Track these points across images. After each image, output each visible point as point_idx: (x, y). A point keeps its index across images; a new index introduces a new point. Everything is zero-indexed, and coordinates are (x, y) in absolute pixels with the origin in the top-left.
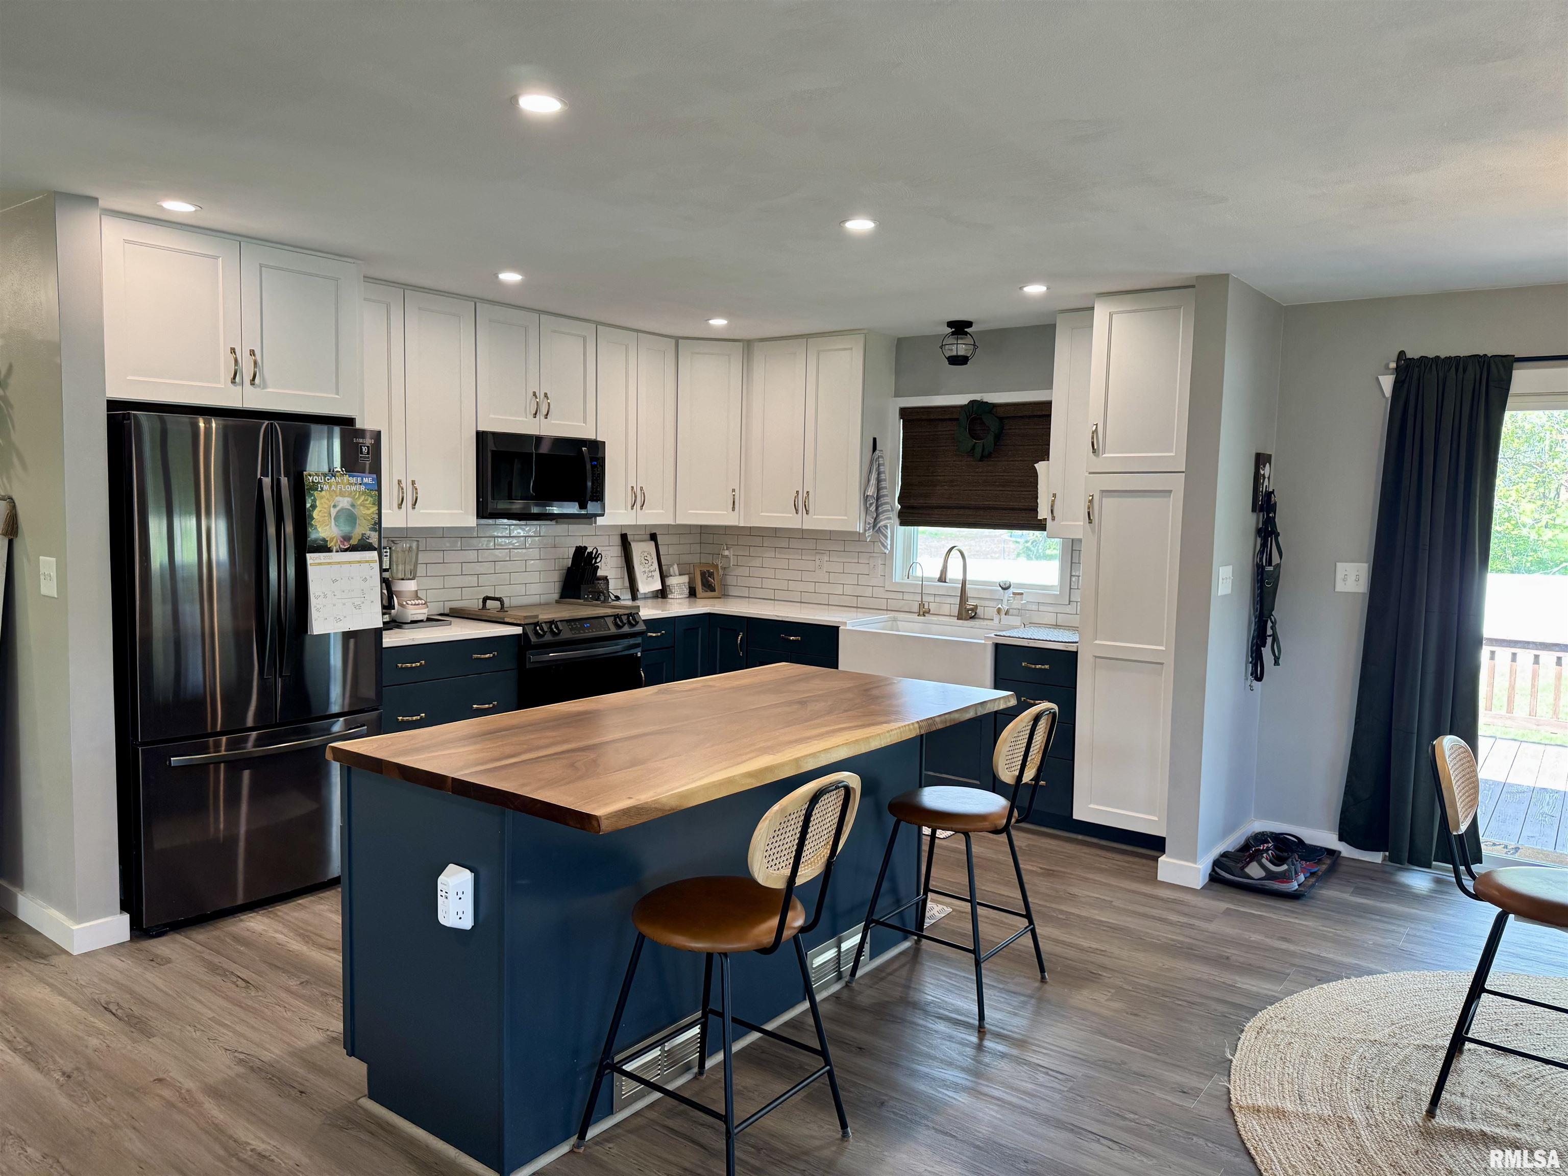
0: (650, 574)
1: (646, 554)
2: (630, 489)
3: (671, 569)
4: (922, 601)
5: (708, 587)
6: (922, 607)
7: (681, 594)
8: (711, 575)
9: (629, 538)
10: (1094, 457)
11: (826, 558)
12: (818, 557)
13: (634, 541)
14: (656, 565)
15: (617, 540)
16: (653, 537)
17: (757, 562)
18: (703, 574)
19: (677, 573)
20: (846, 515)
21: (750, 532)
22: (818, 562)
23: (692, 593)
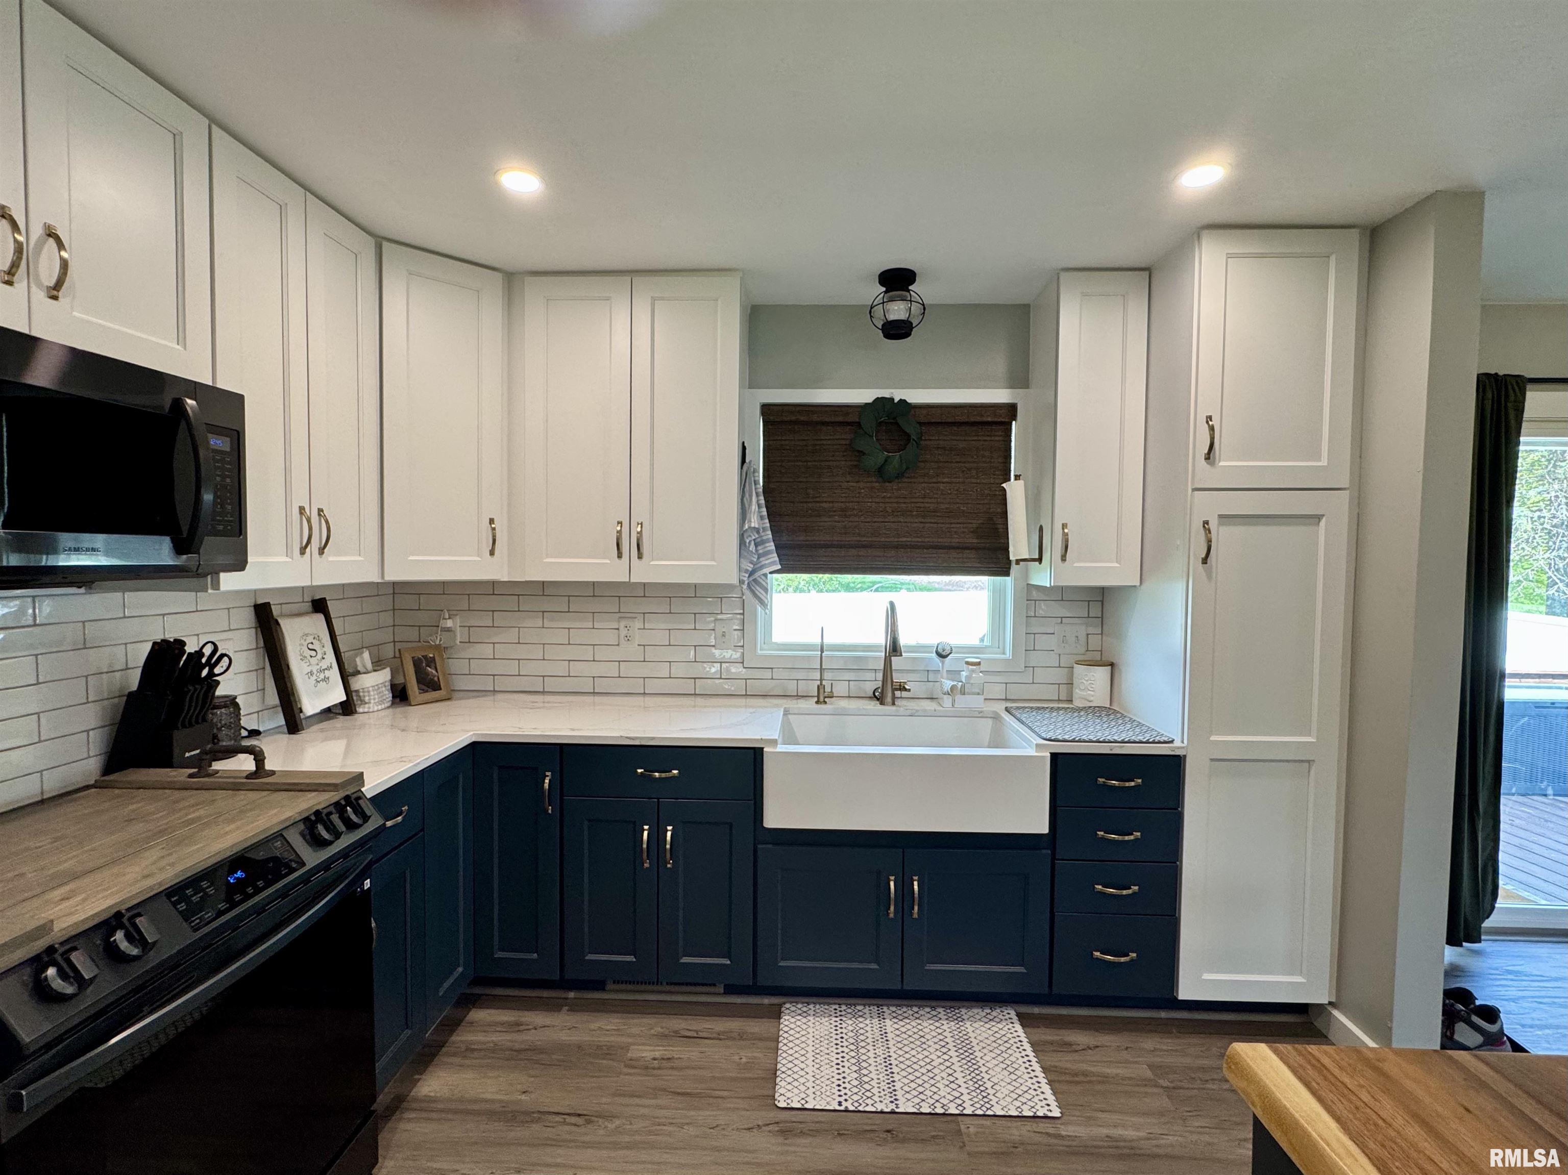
0: (322, 676)
1: (310, 639)
2: (296, 511)
3: (358, 660)
4: (821, 680)
5: (429, 684)
6: (821, 691)
7: (381, 702)
8: (431, 662)
9: (275, 611)
10: (1208, 466)
11: (638, 624)
12: (623, 624)
13: (283, 615)
14: (331, 658)
15: (247, 617)
16: (319, 606)
17: (512, 636)
18: (417, 663)
19: (369, 666)
20: (714, 560)
21: (492, 588)
22: (623, 632)
23: (400, 695)
